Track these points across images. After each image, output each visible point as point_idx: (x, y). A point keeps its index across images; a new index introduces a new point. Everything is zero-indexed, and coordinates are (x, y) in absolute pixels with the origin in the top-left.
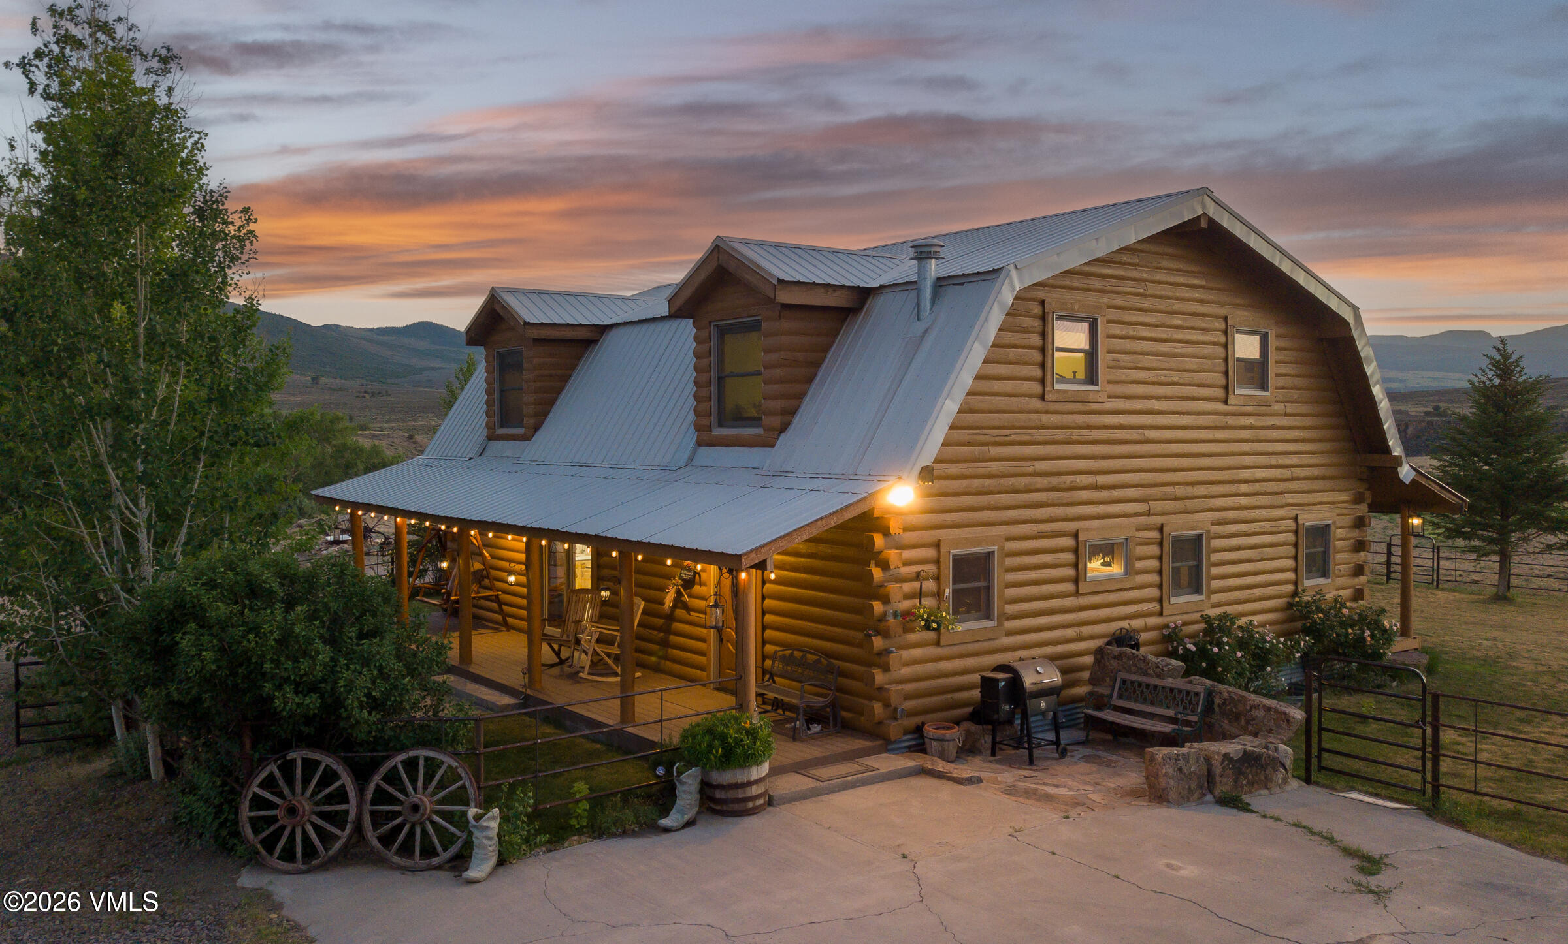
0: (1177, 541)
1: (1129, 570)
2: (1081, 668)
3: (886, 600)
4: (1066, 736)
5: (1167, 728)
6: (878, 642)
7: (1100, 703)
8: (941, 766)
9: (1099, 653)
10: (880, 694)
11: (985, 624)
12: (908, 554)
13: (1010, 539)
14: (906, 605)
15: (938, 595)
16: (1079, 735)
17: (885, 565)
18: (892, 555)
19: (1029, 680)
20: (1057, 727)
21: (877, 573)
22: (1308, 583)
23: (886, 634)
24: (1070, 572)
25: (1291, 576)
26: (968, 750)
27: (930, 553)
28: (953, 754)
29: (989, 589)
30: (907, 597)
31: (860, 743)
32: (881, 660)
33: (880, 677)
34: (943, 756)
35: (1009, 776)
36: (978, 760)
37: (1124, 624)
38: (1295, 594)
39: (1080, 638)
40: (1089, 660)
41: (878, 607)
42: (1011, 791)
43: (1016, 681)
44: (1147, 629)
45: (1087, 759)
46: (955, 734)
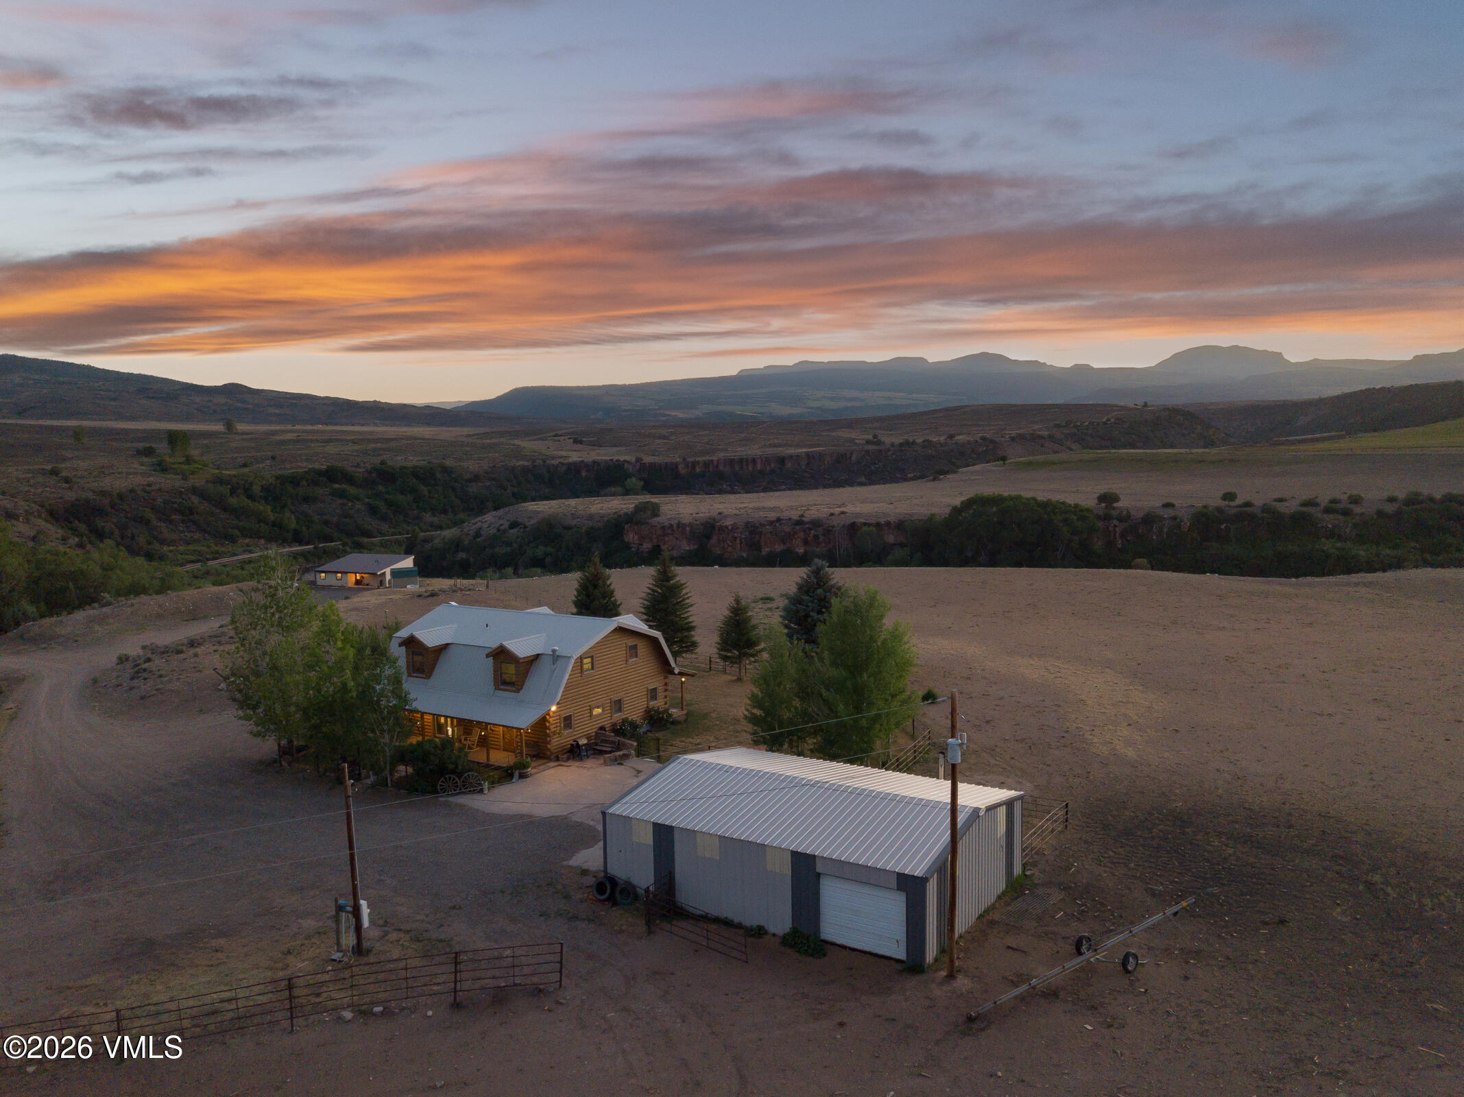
0: (615, 701)
1: (603, 711)
2: (592, 736)
3: (550, 730)
4: (589, 753)
5: (609, 749)
6: (549, 739)
7: (597, 744)
8: (563, 763)
9: (596, 733)
10: (549, 750)
11: (570, 730)
12: (554, 719)
13: (575, 710)
14: (554, 730)
15: (560, 726)
16: (592, 752)
17: (549, 722)
18: (551, 719)
19: (580, 743)
20: (587, 751)
21: (548, 724)
22: (651, 703)
23: (550, 737)
24: (589, 714)
25: (646, 702)
26: (568, 759)
27: (558, 717)
28: (565, 759)
29: (571, 723)
30: (554, 728)
31: (545, 761)
32: (549, 743)
33: (549, 746)
34: (563, 761)
35: (577, 764)
36: (570, 761)
37: (602, 724)
38: (647, 707)
39: (592, 729)
40: (594, 734)
41: (548, 731)
42: (578, 767)
43: (578, 744)
44: (608, 724)
45: (593, 758)
46: (565, 756)
